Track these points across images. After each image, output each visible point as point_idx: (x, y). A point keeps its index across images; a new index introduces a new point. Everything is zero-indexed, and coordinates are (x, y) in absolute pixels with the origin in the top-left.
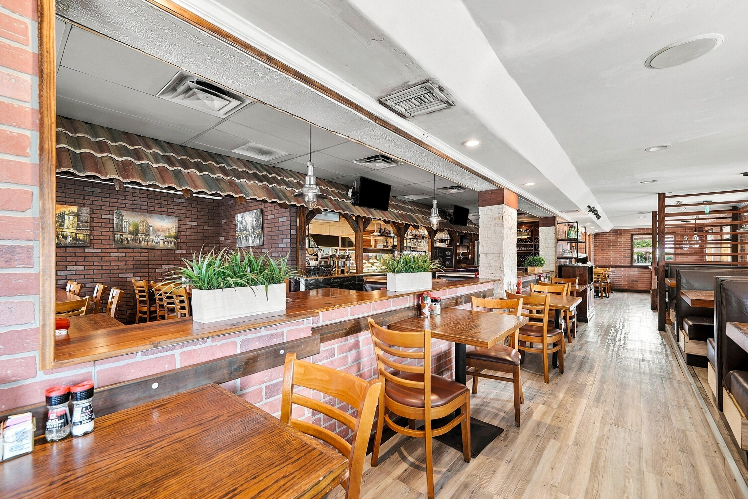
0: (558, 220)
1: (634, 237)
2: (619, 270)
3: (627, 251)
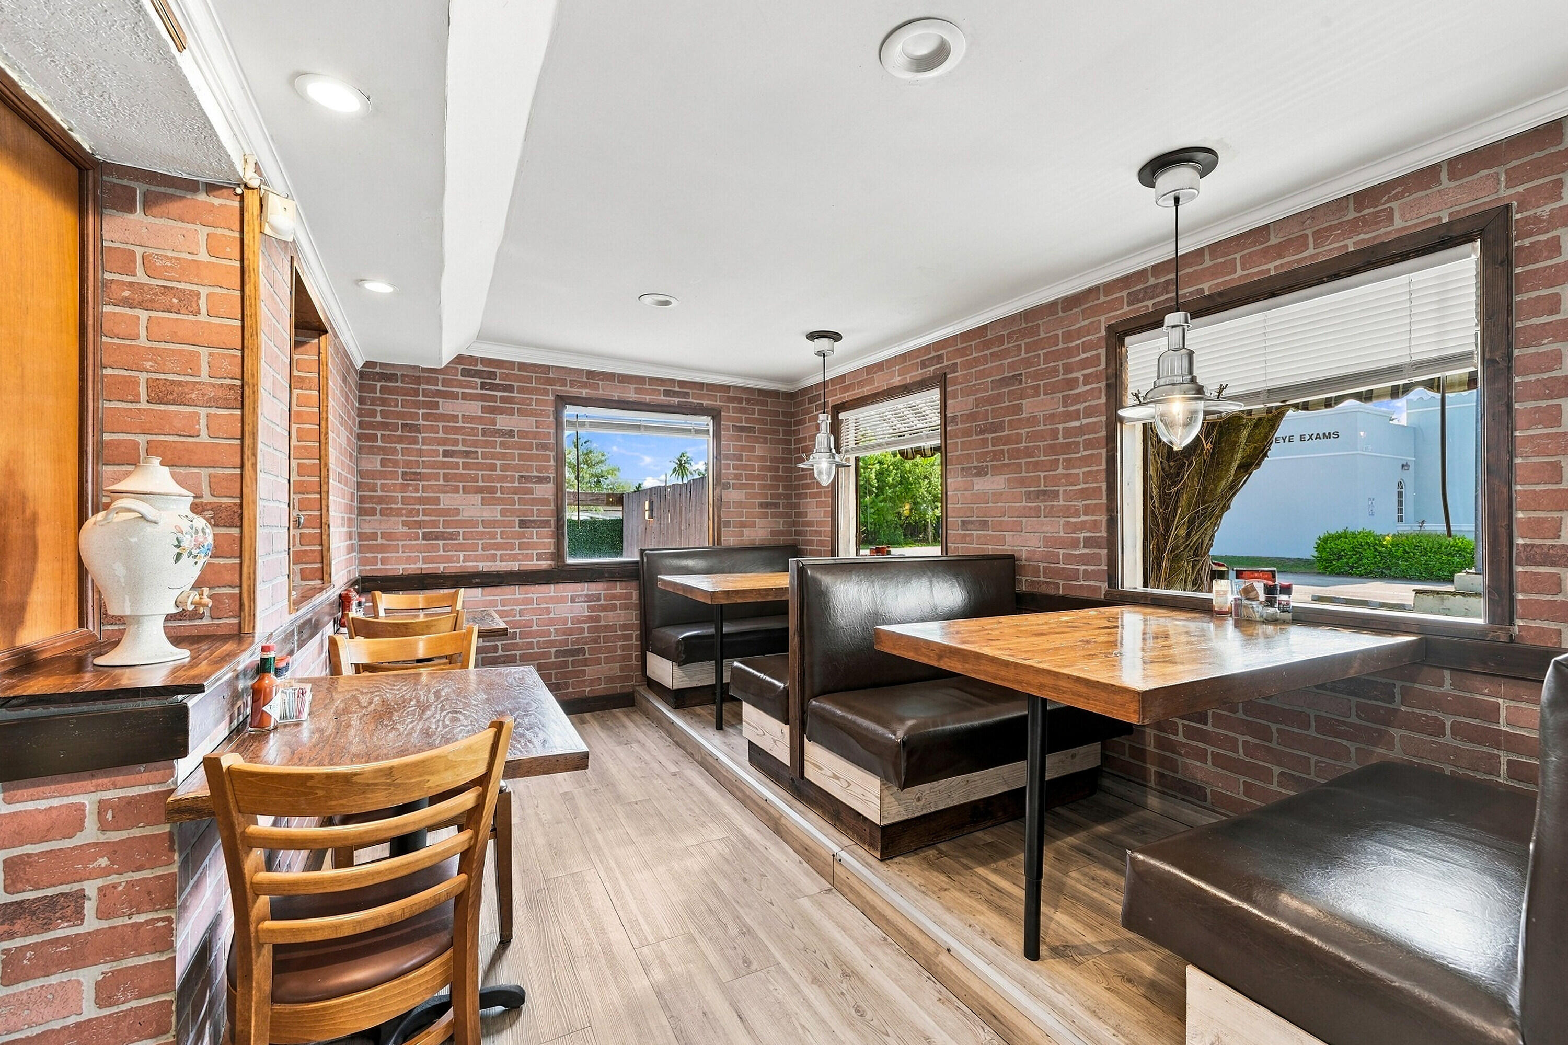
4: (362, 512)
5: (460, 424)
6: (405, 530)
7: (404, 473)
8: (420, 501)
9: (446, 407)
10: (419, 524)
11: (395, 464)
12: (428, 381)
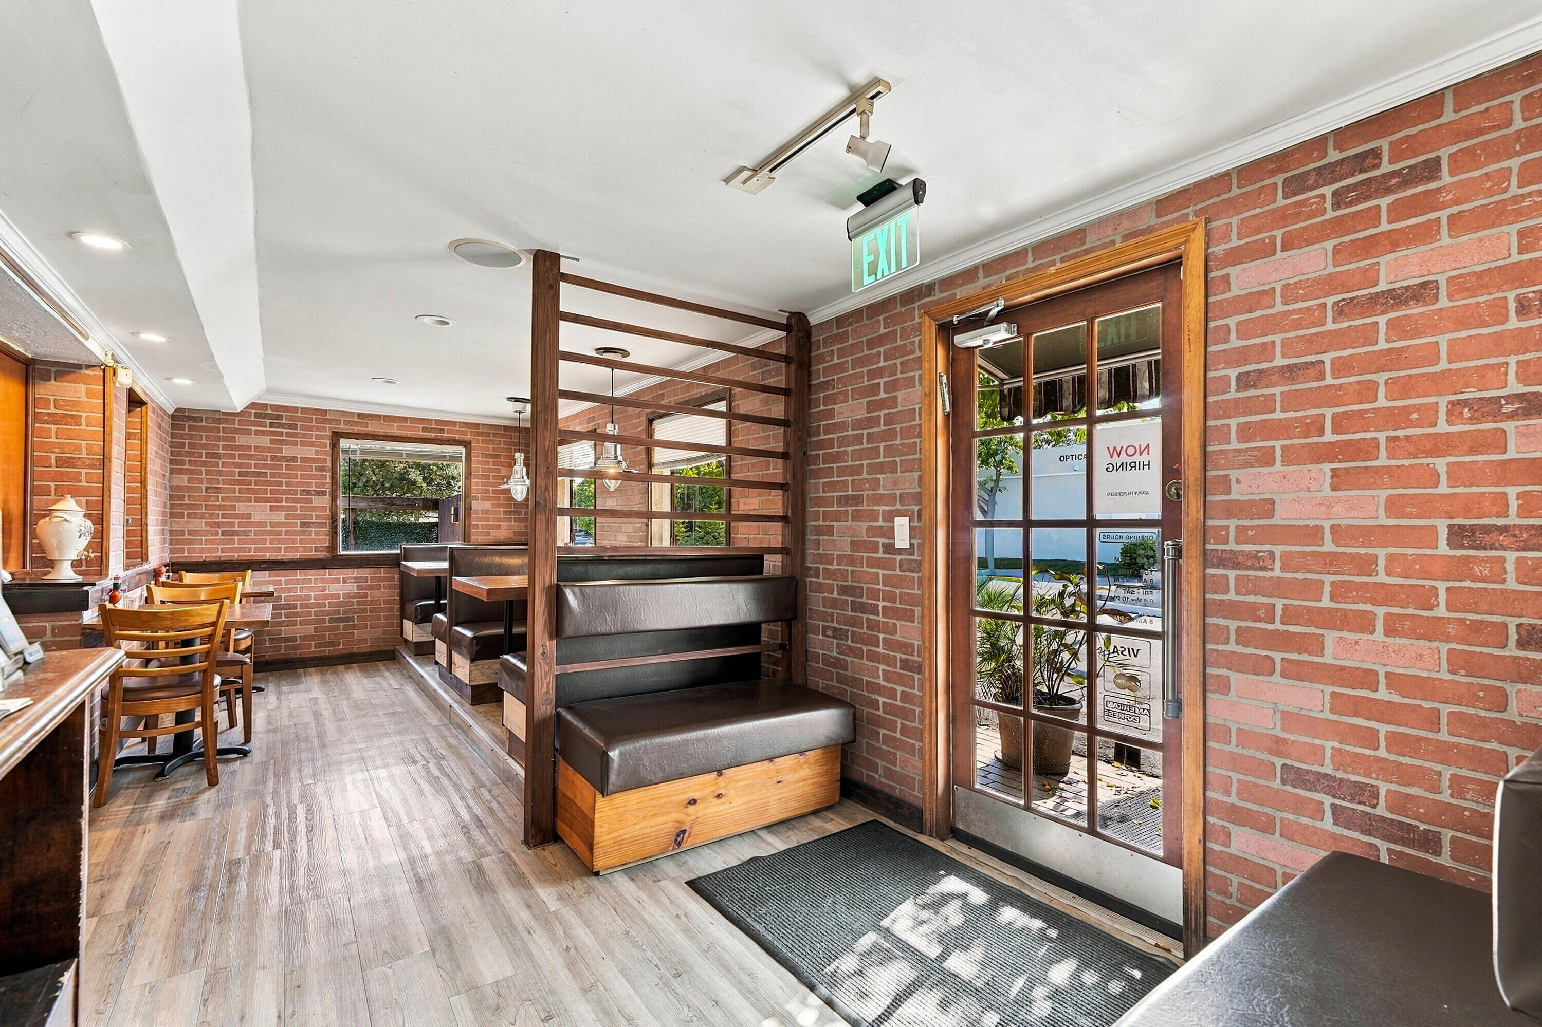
1: (344, 443)
3: (315, 502)
4: (172, 515)
5: (253, 452)
6: (208, 528)
7: (207, 488)
8: (219, 507)
9: (241, 440)
10: (218, 525)
11: (200, 481)
12: (226, 421)
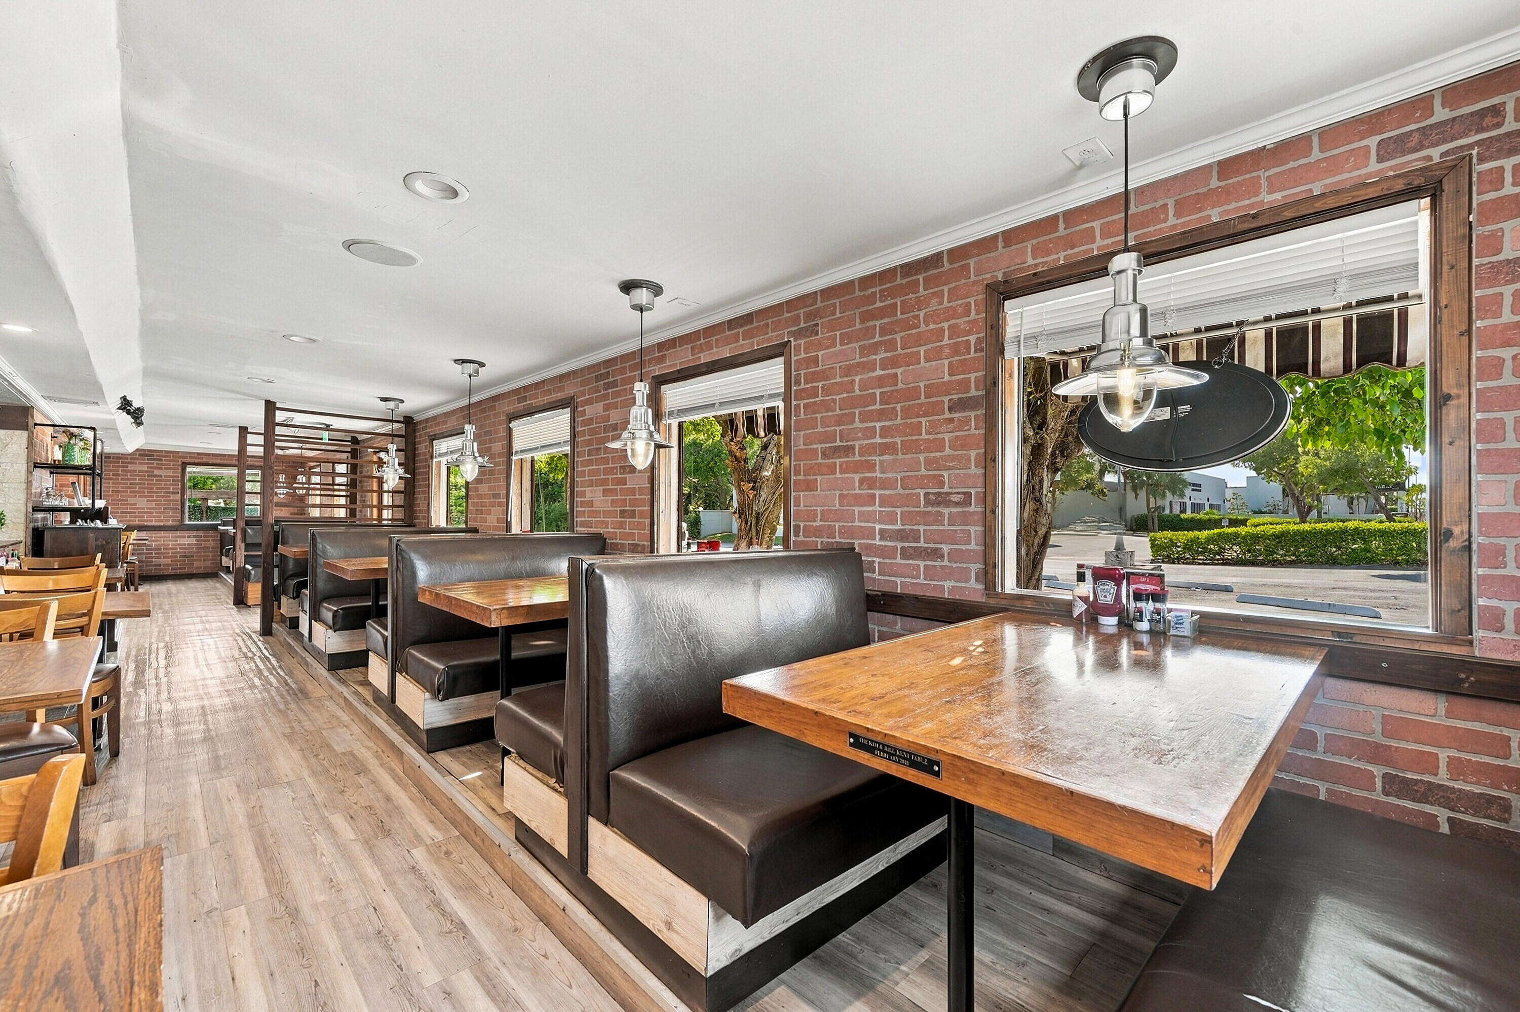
0: (38, 418)
1: (189, 469)
2: (154, 535)
3: (172, 497)
